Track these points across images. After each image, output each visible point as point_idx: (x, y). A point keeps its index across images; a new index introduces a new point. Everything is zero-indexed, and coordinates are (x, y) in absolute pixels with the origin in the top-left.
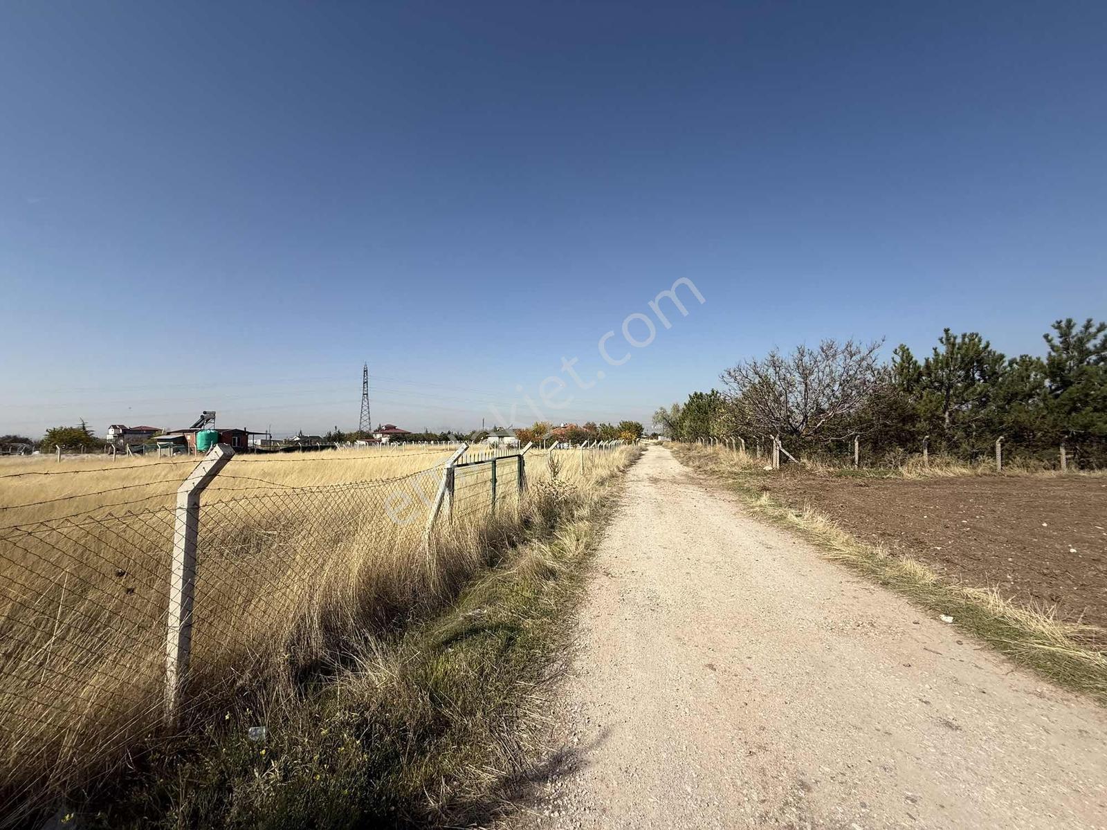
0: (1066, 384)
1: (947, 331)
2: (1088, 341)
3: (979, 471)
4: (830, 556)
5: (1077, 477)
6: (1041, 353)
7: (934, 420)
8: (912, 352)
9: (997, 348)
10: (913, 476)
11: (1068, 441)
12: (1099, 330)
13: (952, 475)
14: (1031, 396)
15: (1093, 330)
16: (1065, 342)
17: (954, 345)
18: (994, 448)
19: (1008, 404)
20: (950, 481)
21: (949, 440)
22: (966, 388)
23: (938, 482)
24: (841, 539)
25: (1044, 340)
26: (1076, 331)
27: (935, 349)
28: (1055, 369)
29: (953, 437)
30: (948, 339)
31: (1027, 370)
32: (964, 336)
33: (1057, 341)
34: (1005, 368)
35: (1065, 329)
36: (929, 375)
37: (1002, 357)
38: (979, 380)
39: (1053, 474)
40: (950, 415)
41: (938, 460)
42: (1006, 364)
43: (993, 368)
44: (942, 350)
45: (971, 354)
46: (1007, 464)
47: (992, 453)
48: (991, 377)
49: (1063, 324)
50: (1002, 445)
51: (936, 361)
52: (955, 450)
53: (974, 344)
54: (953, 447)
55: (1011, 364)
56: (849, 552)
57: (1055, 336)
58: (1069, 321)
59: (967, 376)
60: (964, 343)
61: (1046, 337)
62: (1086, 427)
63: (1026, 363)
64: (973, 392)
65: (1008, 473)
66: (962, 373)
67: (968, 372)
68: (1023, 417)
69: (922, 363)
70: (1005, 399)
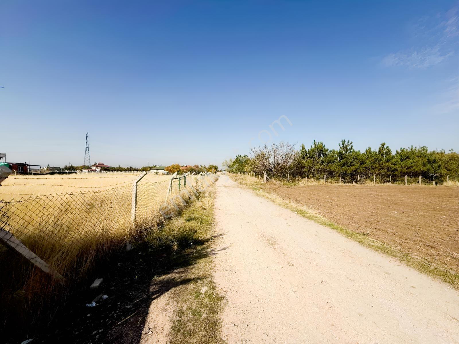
0: (342, 158)
1: (314, 141)
2: (348, 146)
3: (320, 184)
4: (275, 203)
5: (343, 186)
6: (337, 149)
7: (310, 168)
8: (305, 147)
9: (327, 147)
10: (303, 185)
11: (342, 175)
12: (351, 144)
13: (313, 185)
14: (334, 162)
15: (349, 143)
16: (343, 146)
17: (316, 145)
18: (324, 177)
19: (329, 163)
20: (312, 186)
21: (313, 174)
22: (318, 158)
23: (308, 187)
24: (280, 200)
25: (339, 145)
26: (346, 143)
27: (311, 146)
28: (340, 154)
29: (314, 173)
30: (315, 143)
31: (334, 154)
32: (319, 143)
33: (341, 146)
34: (329, 153)
35: (343, 142)
36: (309, 154)
37: (328, 150)
38: (322, 156)
39: (337, 184)
40: (314, 167)
41: (310, 180)
42: (329, 152)
43: (325, 153)
44: (313, 146)
45: (320, 148)
46: (327, 181)
47: (323, 179)
48: (325, 155)
49: (343, 141)
50: (326, 176)
51: (311, 150)
52: (315, 177)
53: (321, 145)
54: (314, 176)
55: (330, 152)
56: (280, 202)
57: (341, 144)
58: (344, 140)
59: (319, 155)
60: (319, 144)
61: (339, 144)
62: (346, 171)
63: (334, 152)
64: (320, 160)
65: (327, 184)
66: (318, 154)
67: (319, 154)
68: (331, 168)
69: (307, 150)
70: (327, 162)
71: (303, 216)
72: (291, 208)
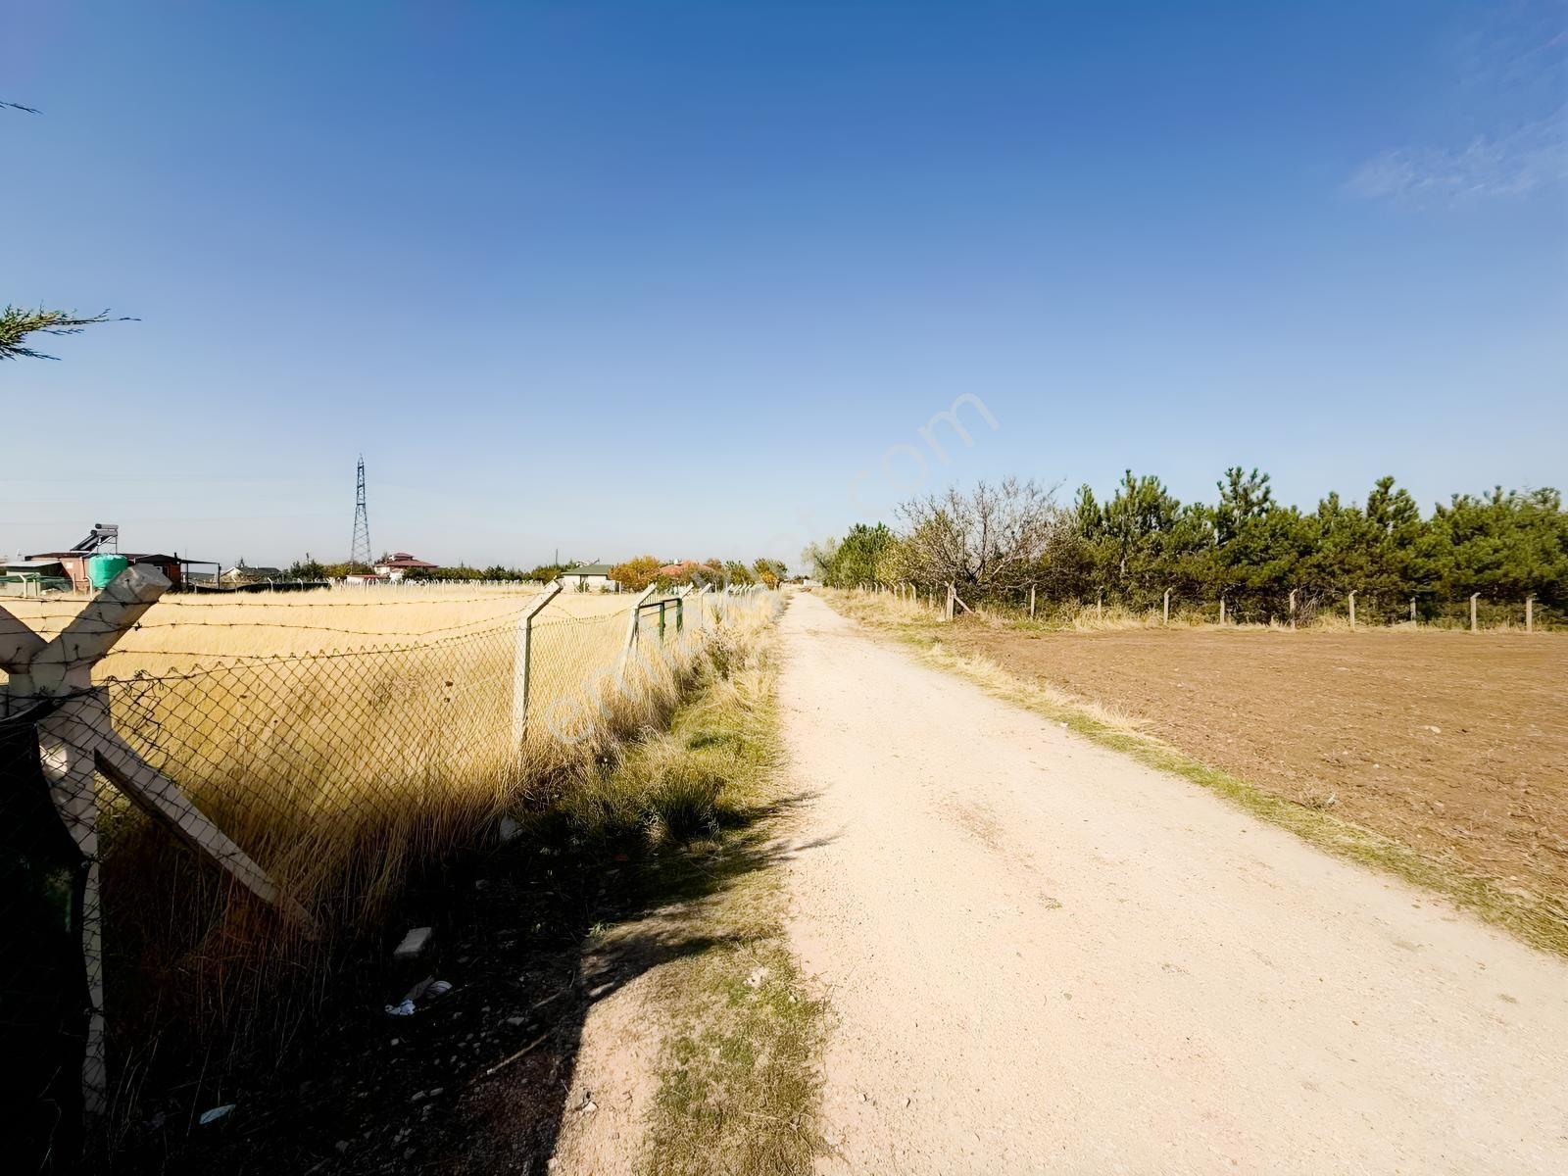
0: (1231, 535)
1: (1128, 472)
2: (1253, 491)
3: (1147, 624)
4: (990, 692)
5: (1231, 632)
6: (1213, 501)
7: (1112, 570)
8: (1094, 495)
9: (1173, 494)
10: (1086, 629)
11: (1229, 593)
12: (1263, 481)
13: (1121, 628)
14: (1201, 546)
15: (1258, 480)
16: (1235, 491)
17: (1133, 488)
18: (1162, 600)
19: (1180, 553)
20: (1118, 634)
21: (1123, 590)
22: (1143, 534)
23: (1106, 635)
24: (1005, 682)
25: (1217, 487)
26: (1245, 480)
27: (1117, 491)
28: (1223, 520)
29: (1127, 588)
30: (1129, 482)
31: (1199, 518)
32: (1144, 479)
33: (1228, 490)
34: (1179, 515)
35: (1235, 476)
36: (1108, 520)
37: (1177, 503)
38: (1155, 527)
39: (1211, 627)
40: (1125, 564)
41: (1110, 613)
42: (1181, 511)
43: (1168, 515)
44: (1124, 493)
45: (1149, 499)
46: (1173, 617)
47: (1160, 607)
48: (1167, 524)
49: (1234, 472)
50: (1170, 598)
51: (1116, 504)
52: (1128, 602)
53: (1152, 489)
54: (1126, 597)
55: (1185, 512)
56: (1007, 689)
57: (1226, 482)
58: (1239, 470)
59: (1144, 522)
60: (1143, 486)
61: (1219, 484)
62: (1243, 580)
63: (1199, 511)
64: (1147, 540)
65: (1171, 626)
66: (1139, 519)
67: (1144, 518)
68: (1191, 569)
69: (1101, 507)
70: (1176, 548)
71: (1092, 736)
72: (1043, 710)
